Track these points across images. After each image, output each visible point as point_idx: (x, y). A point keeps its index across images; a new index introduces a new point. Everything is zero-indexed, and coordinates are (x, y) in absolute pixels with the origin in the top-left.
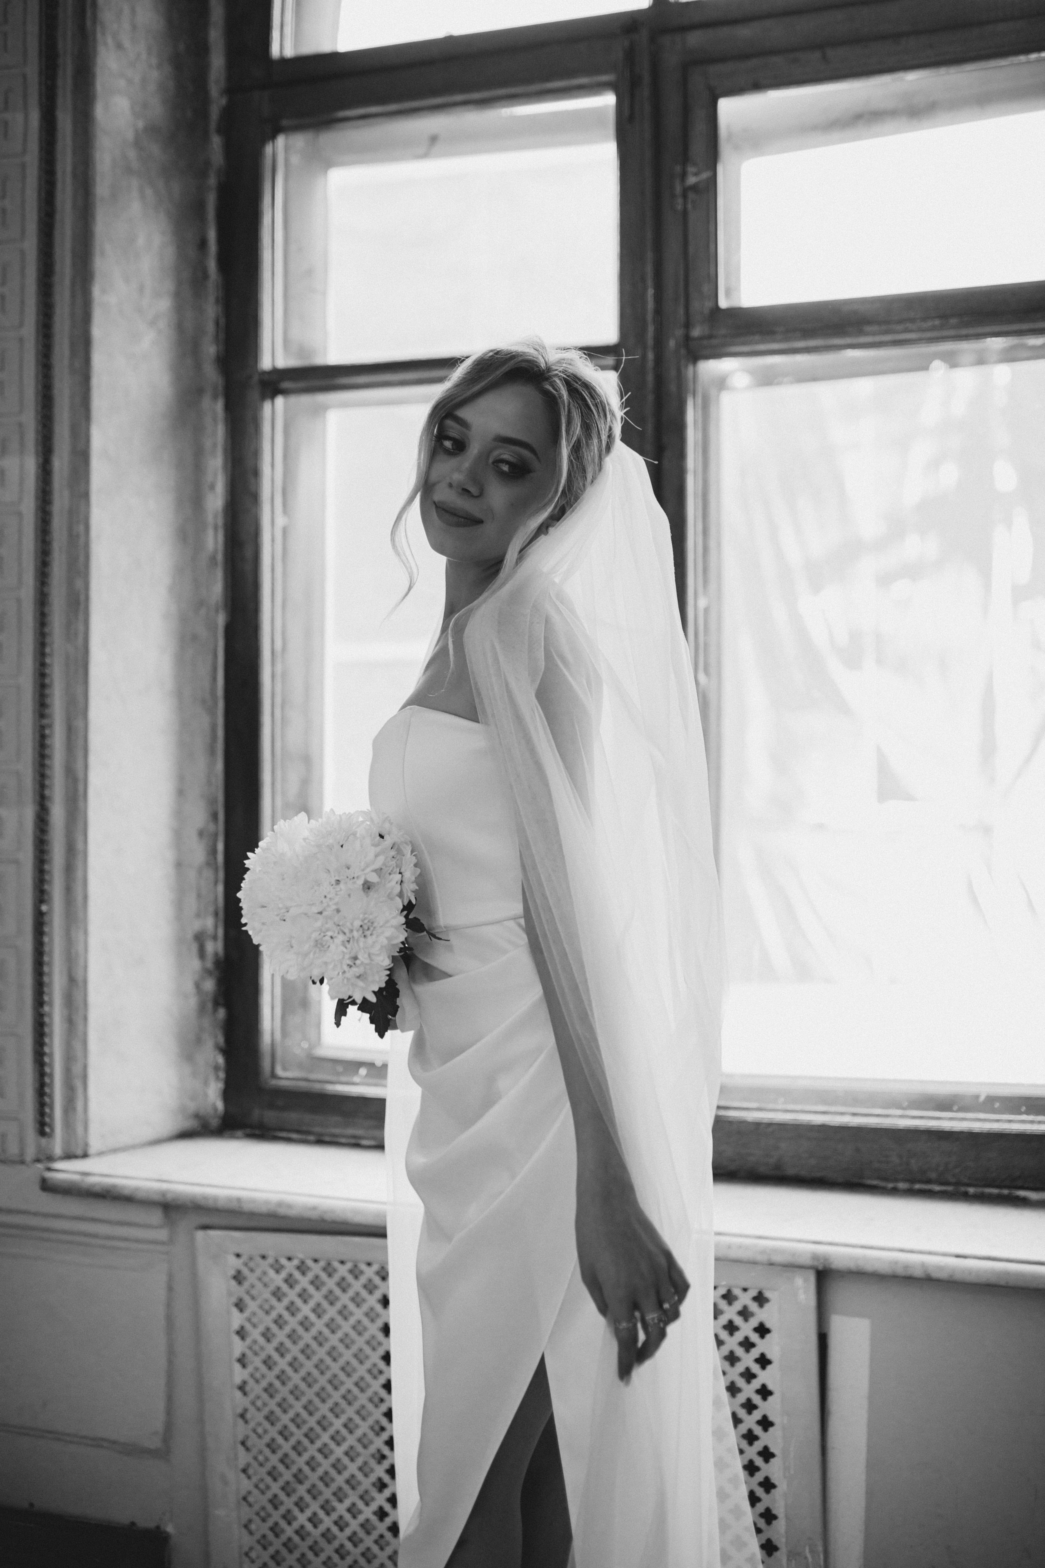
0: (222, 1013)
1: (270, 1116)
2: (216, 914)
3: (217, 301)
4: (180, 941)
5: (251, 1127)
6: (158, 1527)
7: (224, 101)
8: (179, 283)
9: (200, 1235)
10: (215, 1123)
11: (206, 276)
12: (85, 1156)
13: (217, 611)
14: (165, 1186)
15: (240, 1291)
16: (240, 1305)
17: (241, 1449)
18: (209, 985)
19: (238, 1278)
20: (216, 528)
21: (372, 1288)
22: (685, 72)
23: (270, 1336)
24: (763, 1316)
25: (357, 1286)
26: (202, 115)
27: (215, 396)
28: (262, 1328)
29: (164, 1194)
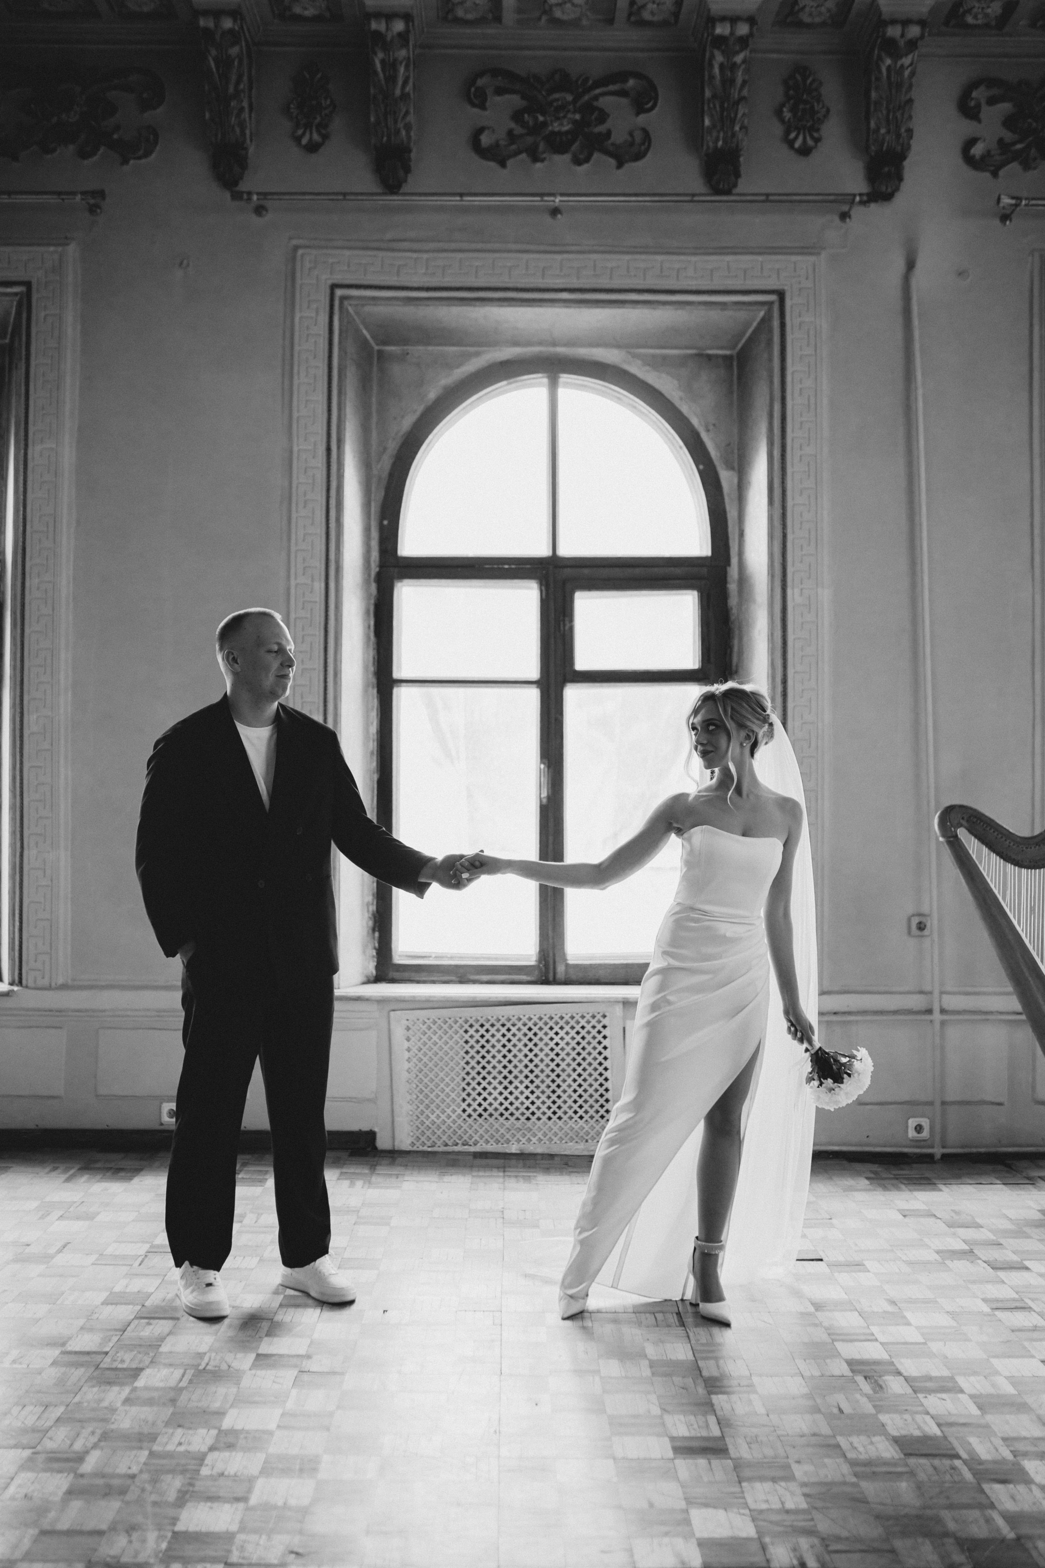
0: (377, 934)
1: (396, 975)
2: (374, 895)
3: (374, 649)
5: (387, 980)
6: (371, 1130)
7: (377, 569)
10: (372, 979)
11: (371, 639)
13: (374, 774)
15: (408, 1034)
16: (408, 1039)
18: (371, 923)
19: (408, 1029)
20: (373, 741)
21: (462, 1027)
22: (564, 583)
23: (420, 1050)
24: (605, 1022)
25: (456, 1027)
26: (369, 575)
27: (373, 688)
28: (417, 1047)
29: (383, 996)
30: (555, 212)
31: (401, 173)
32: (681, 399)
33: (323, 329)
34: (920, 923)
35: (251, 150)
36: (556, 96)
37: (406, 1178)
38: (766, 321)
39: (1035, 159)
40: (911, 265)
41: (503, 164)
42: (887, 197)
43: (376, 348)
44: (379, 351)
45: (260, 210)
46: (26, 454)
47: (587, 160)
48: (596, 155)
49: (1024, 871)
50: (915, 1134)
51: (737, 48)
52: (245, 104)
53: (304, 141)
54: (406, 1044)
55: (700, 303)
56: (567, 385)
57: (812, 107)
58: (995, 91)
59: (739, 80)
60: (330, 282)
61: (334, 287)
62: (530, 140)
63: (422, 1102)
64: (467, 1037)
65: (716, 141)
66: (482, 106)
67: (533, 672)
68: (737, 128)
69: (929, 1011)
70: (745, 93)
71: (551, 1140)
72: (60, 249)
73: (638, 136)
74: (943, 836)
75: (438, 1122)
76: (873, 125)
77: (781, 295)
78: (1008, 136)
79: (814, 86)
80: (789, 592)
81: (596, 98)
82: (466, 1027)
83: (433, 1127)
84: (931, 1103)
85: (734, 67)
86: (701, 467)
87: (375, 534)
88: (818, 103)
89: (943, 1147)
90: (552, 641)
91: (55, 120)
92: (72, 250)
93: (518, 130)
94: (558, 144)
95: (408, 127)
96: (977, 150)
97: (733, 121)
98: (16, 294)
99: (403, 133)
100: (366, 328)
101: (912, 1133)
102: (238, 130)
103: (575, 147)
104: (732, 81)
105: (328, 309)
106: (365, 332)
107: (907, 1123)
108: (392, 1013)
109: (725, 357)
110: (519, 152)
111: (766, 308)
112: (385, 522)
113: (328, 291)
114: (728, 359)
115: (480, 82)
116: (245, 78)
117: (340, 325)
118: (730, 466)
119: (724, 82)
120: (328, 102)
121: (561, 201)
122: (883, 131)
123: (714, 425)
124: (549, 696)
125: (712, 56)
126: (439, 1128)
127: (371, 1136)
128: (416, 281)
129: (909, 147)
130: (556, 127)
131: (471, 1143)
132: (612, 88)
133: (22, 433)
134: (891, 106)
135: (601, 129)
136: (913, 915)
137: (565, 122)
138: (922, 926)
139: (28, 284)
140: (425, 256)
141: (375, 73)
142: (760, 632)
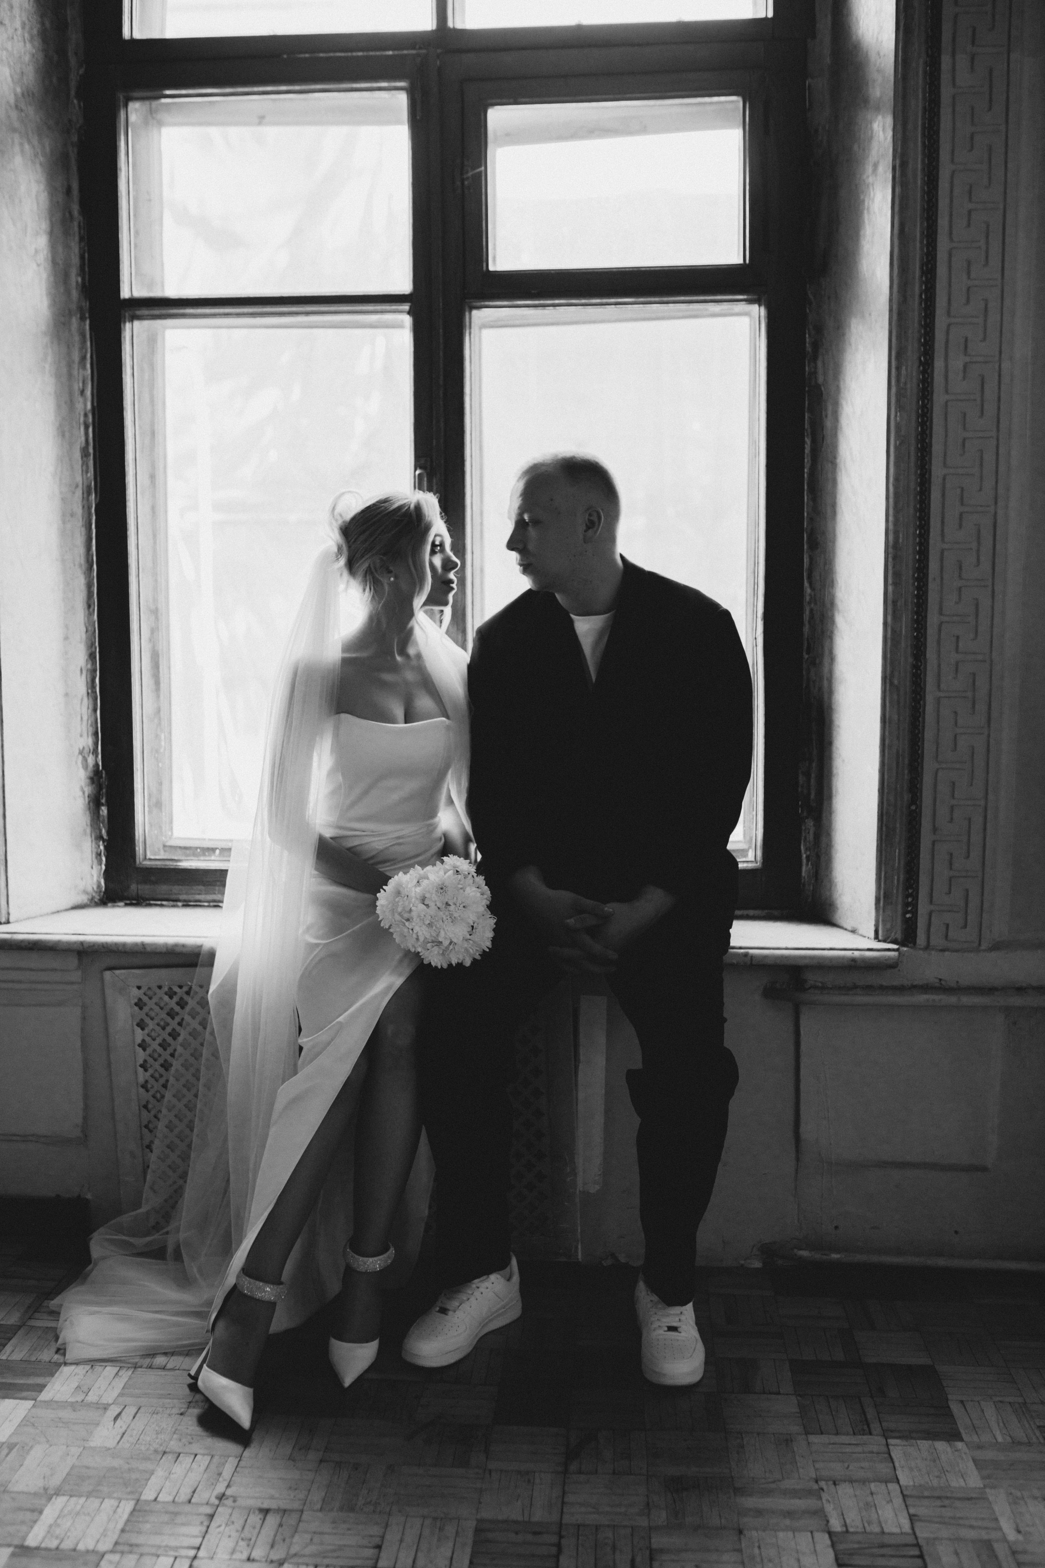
0: (104, 811)
1: (145, 890)
2: (95, 734)
3: (81, 238)
4: (68, 755)
5: (128, 899)
6: (79, 1196)
7: (81, 71)
8: (52, 225)
9: (108, 975)
10: (99, 897)
11: (71, 217)
12: (8, 922)
13: (89, 493)
14: (81, 938)
15: (141, 1014)
16: (141, 1025)
17: (145, 1131)
18: (90, 788)
19: (140, 1004)
22: (462, 84)
26: (66, 82)
27: (82, 318)
28: (159, 1040)
29: (82, 943)
67: (399, 275)
80: (944, 62)
90: (438, 211)
124: (432, 328)
142: (876, 166)
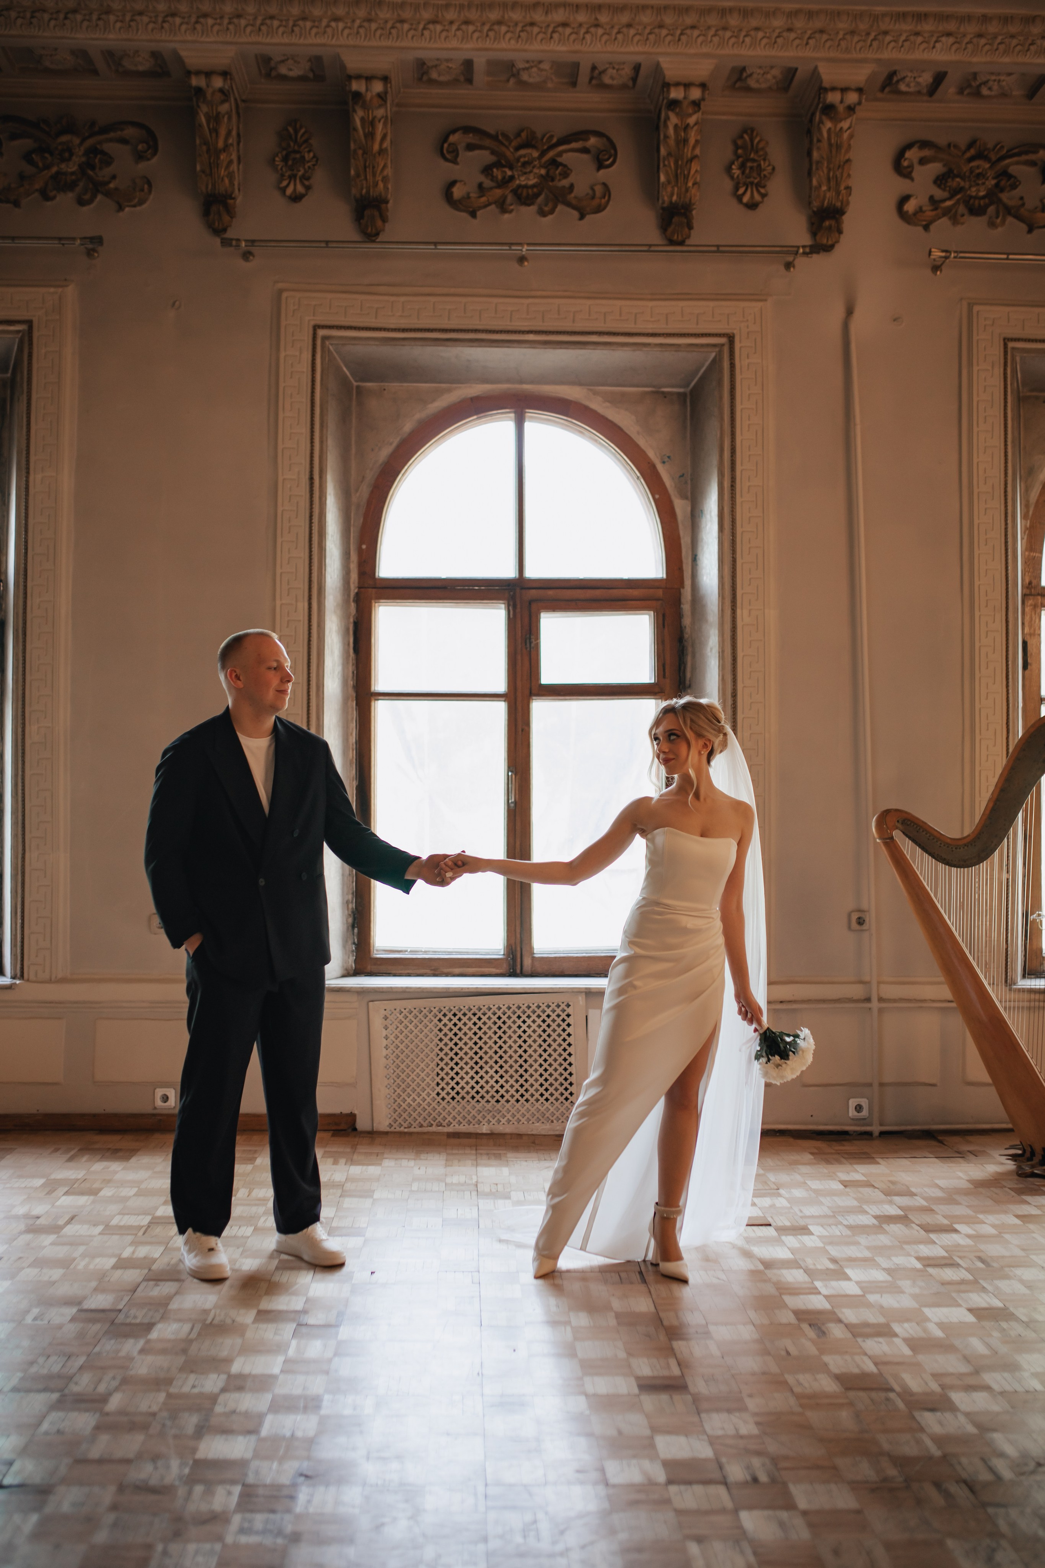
0: (356, 930)
1: (374, 968)
2: (353, 893)
3: (353, 665)
4: (343, 903)
5: (365, 973)
6: (351, 1113)
7: (356, 591)
10: (352, 972)
11: (349, 656)
13: (353, 781)
14: (361, 986)
15: (386, 1023)
16: (386, 1028)
18: (350, 920)
19: (386, 1018)
20: (353, 750)
21: (436, 1016)
22: (530, 602)
23: (397, 1037)
24: (569, 1010)
25: (430, 1016)
26: (349, 596)
27: (352, 701)
28: (394, 1035)
29: (362, 988)
30: (522, 259)
31: (379, 223)
32: (638, 433)
33: (305, 367)
34: (859, 918)
35: (238, 201)
36: (522, 152)
37: (386, 1156)
38: (716, 363)
39: (963, 215)
40: (850, 312)
41: (473, 214)
42: (828, 248)
43: (355, 384)
44: (358, 387)
45: (247, 256)
46: (27, 482)
47: (552, 212)
48: (560, 207)
49: (954, 870)
50: (856, 1113)
51: (690, 111)
52: (234, 157)
53: (289, 191)
54: (384, 1033)
55: (656, 345)
56: (532, 419)
57: (759, 165)
58: (926, 153)
59: (692, 141)
60: (312, 323)
61: (316, 328)
62: (498, 192)
63: (399, 1086)
64: (440, 1025)
65: (670, 195)
66: (454, 161)
67: (500, 685)
68: (690, 184)
69: (868, 1000)
70: (697, 151)
71: (519, 1121)
72: (60, 290)
73: (599, 190)
74: (880, 838)
75: (414, 1104)
76: (815, 182)
77: (731, 338)
78: (939, 193)
79: (761, 146)
80: (739, 612)
81: (560, 154)
82: (440, 1016)
83: (409, 1110)
84: (870, 1085)
85: (687, 127)
86: (657, 496)
87: (354, 557)
88: (764, 160)
89: (881, 1125)
90: (519, 657)
91: (54, 169)
92: (71, 291)
93: (488, 183)
94: (524, 197)
95: (385, 179)
96: (910, 207)
97: (686, 178)
98: (18, 332)
99: (381, 185)
100: (346, 366)
101: (852, 1113)
102: (227, 181)
103: (541, 199)
104: (686, 141)
105: (310, 347)
106: (345, 369)
107: (848, 1103)
108: (371, 1004)
109: (679, 394)
110: (489, 204)
111: (717, 349)
112: (364, 547)
113: (311, 332)
114: (682, 397)
115: (453, 138)
116: (234, 133)
117: (322, 364)
118: (684, 496)
119: (678, 142)
120: (311, 155)
121: (527, 250)
122: (824, 188)
123: (669, 457)
124: (516, 709)
125: (667, 118)
126: (415, 1110)
127: (351, 1118)
128: (393, 322)
129: (848, 203)
130: (522, 180)
131: (444, 1124)
132: (574, 145)
133: (24, 462)
134: (831, 166)
135: (565, 183)
136: (853, 911)
137: (531, 176)
138: (861, 921)
139: (30, 323)
140: (403, 299)
141: (355, 129)
142: (711, 649)
